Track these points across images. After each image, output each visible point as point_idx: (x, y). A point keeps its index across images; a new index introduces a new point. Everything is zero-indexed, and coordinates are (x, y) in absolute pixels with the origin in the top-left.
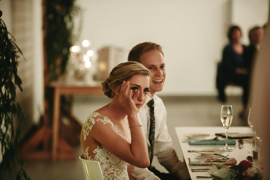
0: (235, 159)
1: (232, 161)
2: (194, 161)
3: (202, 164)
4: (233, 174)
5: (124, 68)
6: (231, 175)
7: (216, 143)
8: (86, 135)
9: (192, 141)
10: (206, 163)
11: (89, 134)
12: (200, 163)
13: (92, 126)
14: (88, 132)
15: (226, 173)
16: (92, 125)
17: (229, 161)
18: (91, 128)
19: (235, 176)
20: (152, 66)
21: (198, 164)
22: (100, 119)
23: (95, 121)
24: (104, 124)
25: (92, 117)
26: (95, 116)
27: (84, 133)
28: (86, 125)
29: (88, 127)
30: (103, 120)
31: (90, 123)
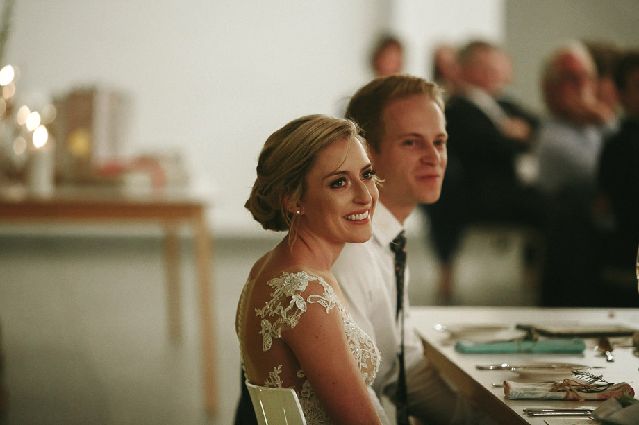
0: (628, 385)
1: (622, 389)
2: (521, 389)
3: (541, 396)
5: (286, 143)
7: (534, 349)
8: (273, 338)
9: (467, 344)
10: (550, 395)
11: (282, 334)
12: (536, 394)
13: (299, 316)
14: (279, 330)
16: (298, 314)
17: (613, 390)
18: (293, 322)
20: (413, 138)
21: (530, 396)
22: (315, 296)
23: (306, 301)
24: (327, 310)
25: (297, 292)
26: (302, 288)
27: (263, 331)
28: (276, 312)
29: (281, 316)
30: (324, 296)
31: (290, 307)
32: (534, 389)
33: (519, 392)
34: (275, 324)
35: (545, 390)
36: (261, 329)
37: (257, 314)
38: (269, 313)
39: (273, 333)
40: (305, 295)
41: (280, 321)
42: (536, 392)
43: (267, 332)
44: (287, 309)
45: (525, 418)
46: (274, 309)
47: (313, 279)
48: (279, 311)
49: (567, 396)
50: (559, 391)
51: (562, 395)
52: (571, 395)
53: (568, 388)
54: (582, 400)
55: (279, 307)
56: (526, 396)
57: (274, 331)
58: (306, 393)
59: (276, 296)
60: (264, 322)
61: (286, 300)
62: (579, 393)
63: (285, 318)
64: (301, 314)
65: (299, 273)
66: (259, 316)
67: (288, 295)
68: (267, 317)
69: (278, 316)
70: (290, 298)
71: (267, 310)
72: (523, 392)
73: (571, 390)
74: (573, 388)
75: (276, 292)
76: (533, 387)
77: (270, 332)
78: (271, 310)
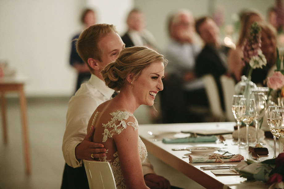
0: (241, 155)
1: (238, 157)
2: (196, 158)
3: (205, 161)
4: (267, 169)
6: (265, 170)
7: (195, 141)
8: (108, 137)
9: (167, 140)
10: (209, 160)
11: (113, 136)
13: (122, 130)
14: (112, 134)
15: (259, 168)
16: (122, 129)
17: (235, 157)
19: (270, 171)
21: (201, 161)
22: (131, 122)
23: (127, 124)
24: (135, 129)
25: (123, 120)
26: (126, 119)
27: (104, 134)
28: (112, 126)
29: (114, 129)
30: (134, 123)
31: (119, 125)
32: (202, 158)
33: (196, 160)
34: (111, 131)
35: (207, 158)
36: (104, 132)
37: (103, 126)
38: (109, 126)
39: (109, 135)
40: (127, 121)
41: (113, 130)
42: (203, 159)
43: (106, 134)
44: (118, 126)
45: (202, 170)
46: (112, 125)
47: (131, 115)
48: (114, 126)
49: (216, 161)
50: (213, 159)
51: (214, 160)
52: (218, 160)
53: (216, 157)
54: (223, 162)
55: (114, 125)
56: (199, 161)
57: (110, 135)
58: (115, 163)
59: (113, 120)
60: (106, 130)
61: (118, 122)
62: (221, 159)
63: (116, 129)
64: (123, 129)
65: (125, 112)
66: (104, 127)
67: (119, 120)
68: (108, 128)
69: (112, 128)
70: (120, 122)
71: (108, 125)
72: (198, 160)
73: (217, 158)
74: (218, 157)
75: (114, 118)
76: (201, 157)
77: (107, 134)
78: (110, 125)
